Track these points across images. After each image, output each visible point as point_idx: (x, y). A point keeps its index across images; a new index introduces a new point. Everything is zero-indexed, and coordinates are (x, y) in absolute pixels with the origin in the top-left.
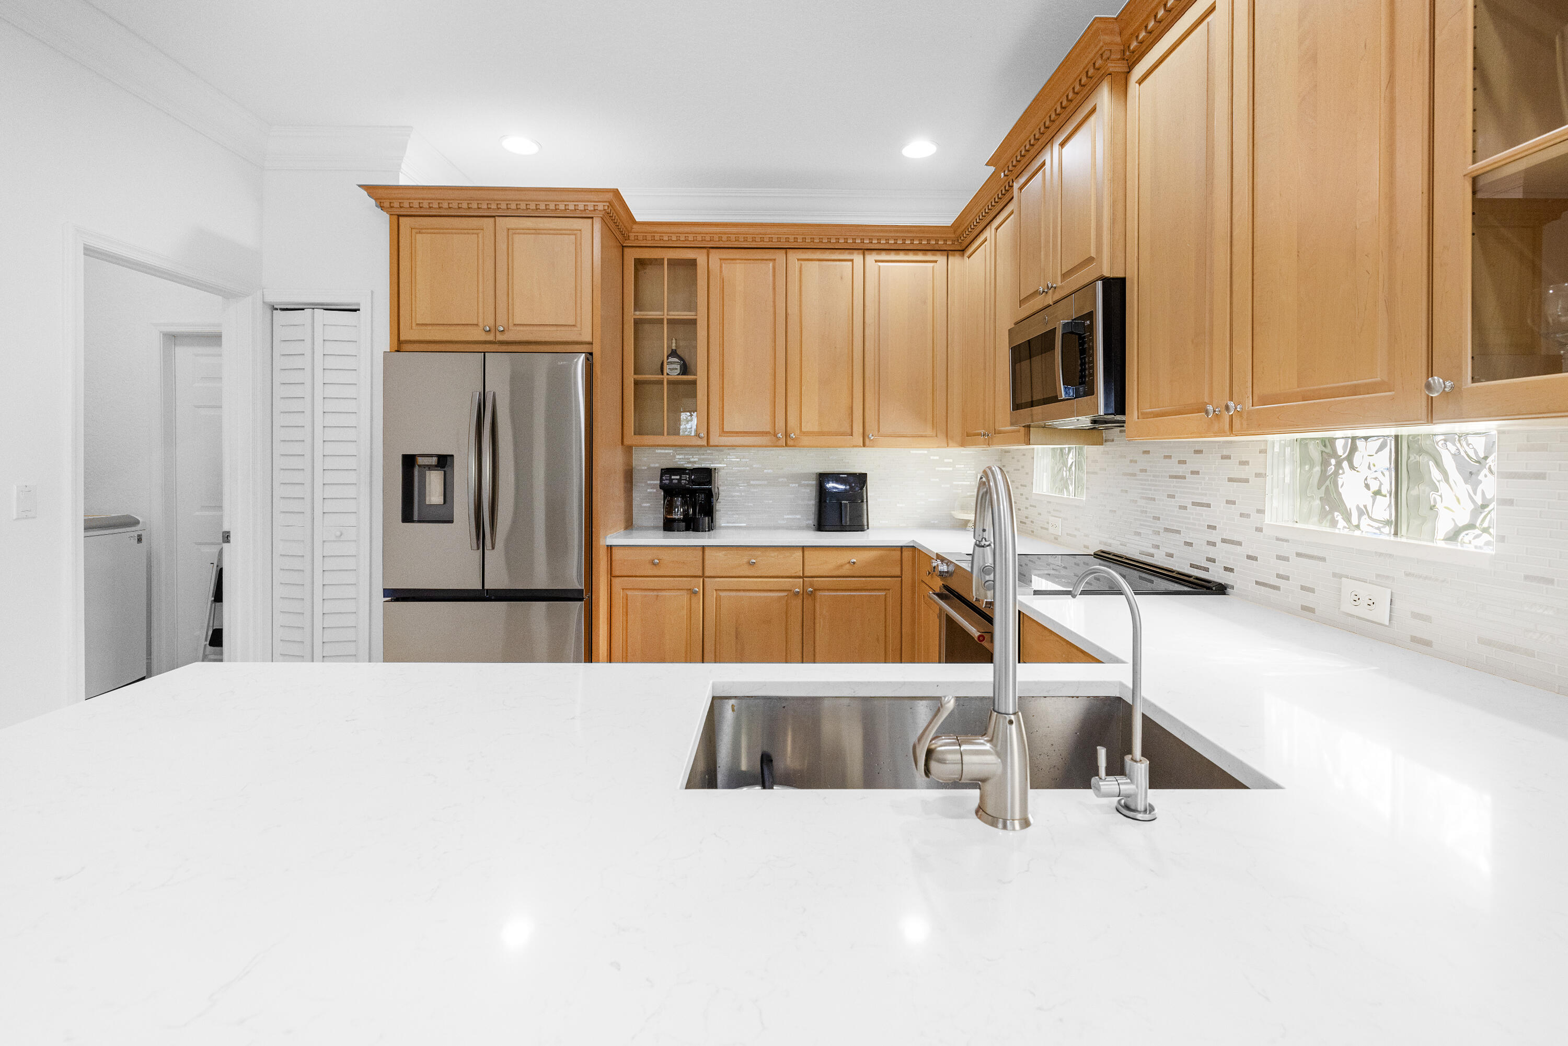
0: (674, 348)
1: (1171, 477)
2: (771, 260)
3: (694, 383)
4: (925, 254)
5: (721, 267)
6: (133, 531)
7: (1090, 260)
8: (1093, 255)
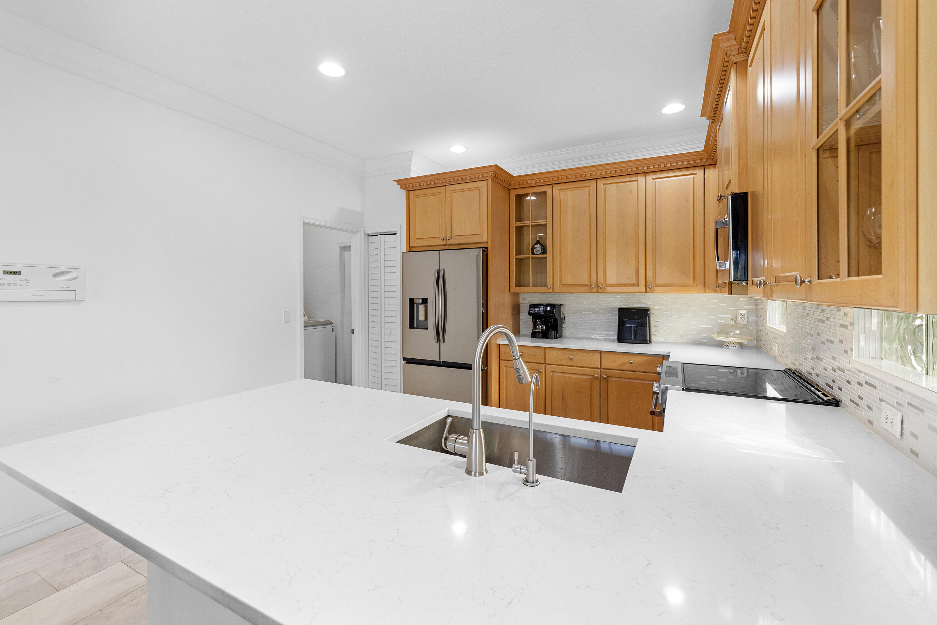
0: (538, 239)
2: (588, 186)
3: (546, 258)
5: (559, 194)
6: (330, 327)
7: (730, 181)
8: (731, 178)
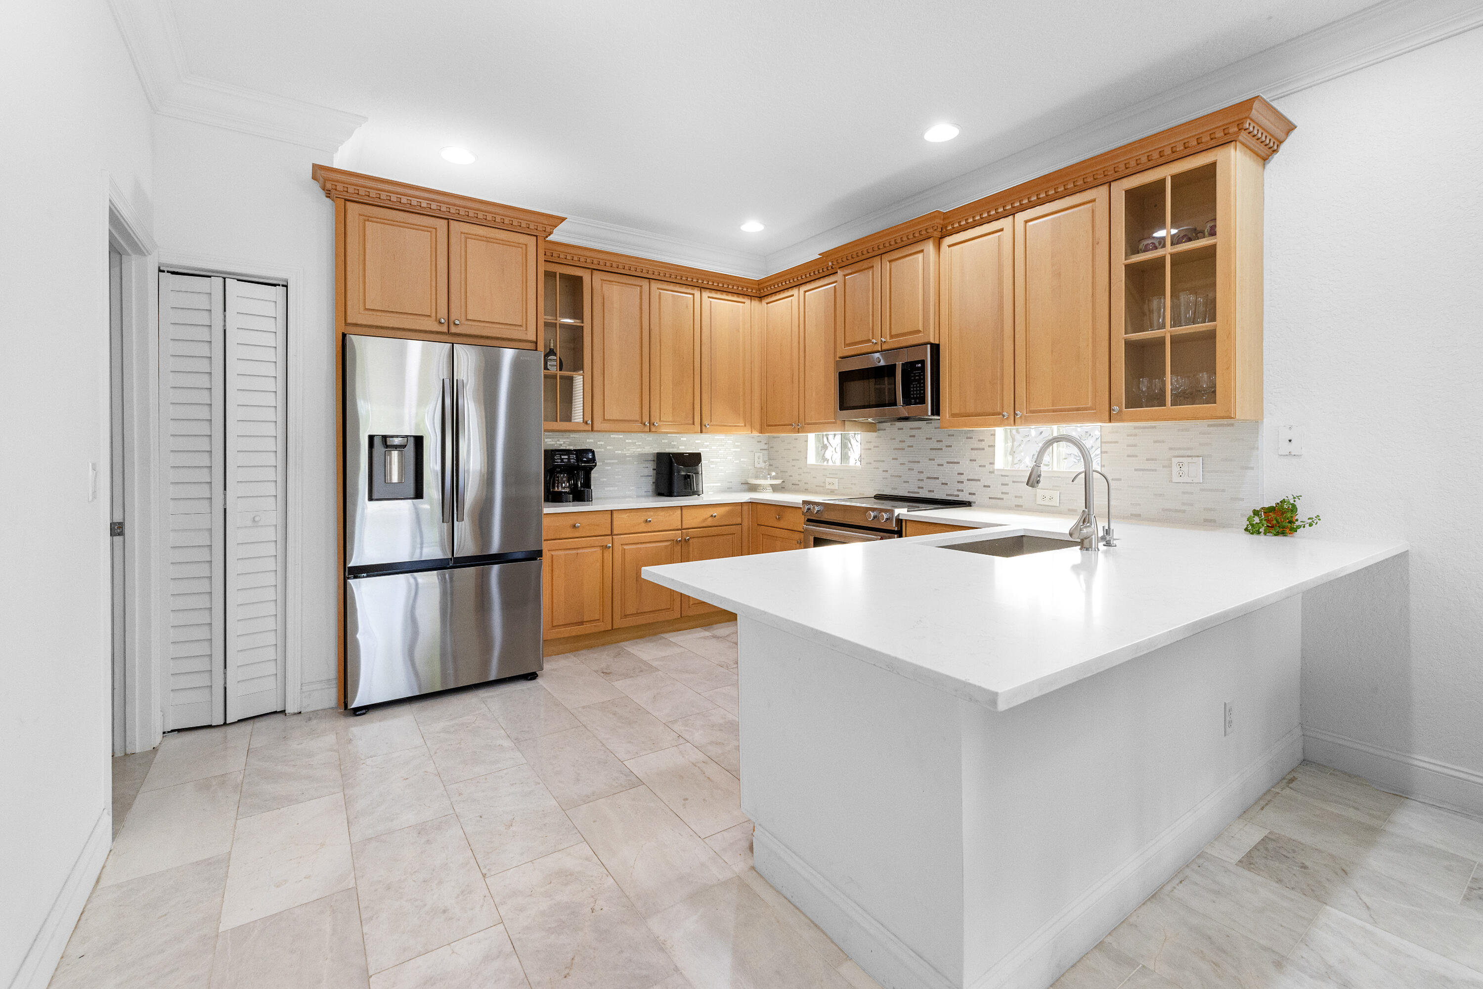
1: (931, 449)
2: (639, 286)
4: (738, 297)
5: (602, 286)
7: (919, 332)
8: (921, 329)
